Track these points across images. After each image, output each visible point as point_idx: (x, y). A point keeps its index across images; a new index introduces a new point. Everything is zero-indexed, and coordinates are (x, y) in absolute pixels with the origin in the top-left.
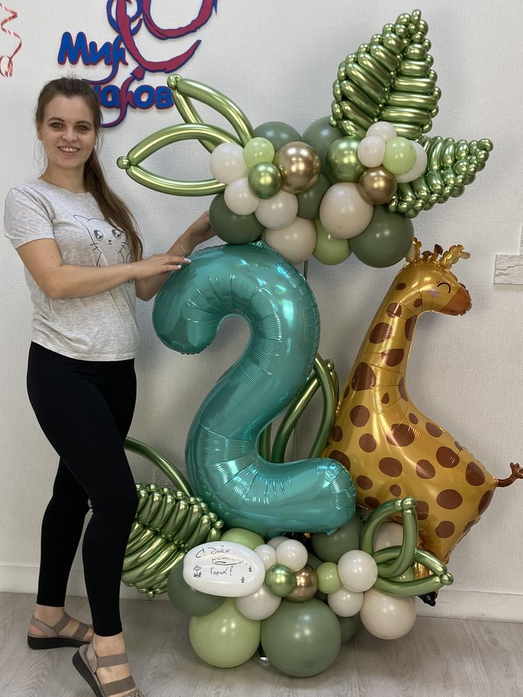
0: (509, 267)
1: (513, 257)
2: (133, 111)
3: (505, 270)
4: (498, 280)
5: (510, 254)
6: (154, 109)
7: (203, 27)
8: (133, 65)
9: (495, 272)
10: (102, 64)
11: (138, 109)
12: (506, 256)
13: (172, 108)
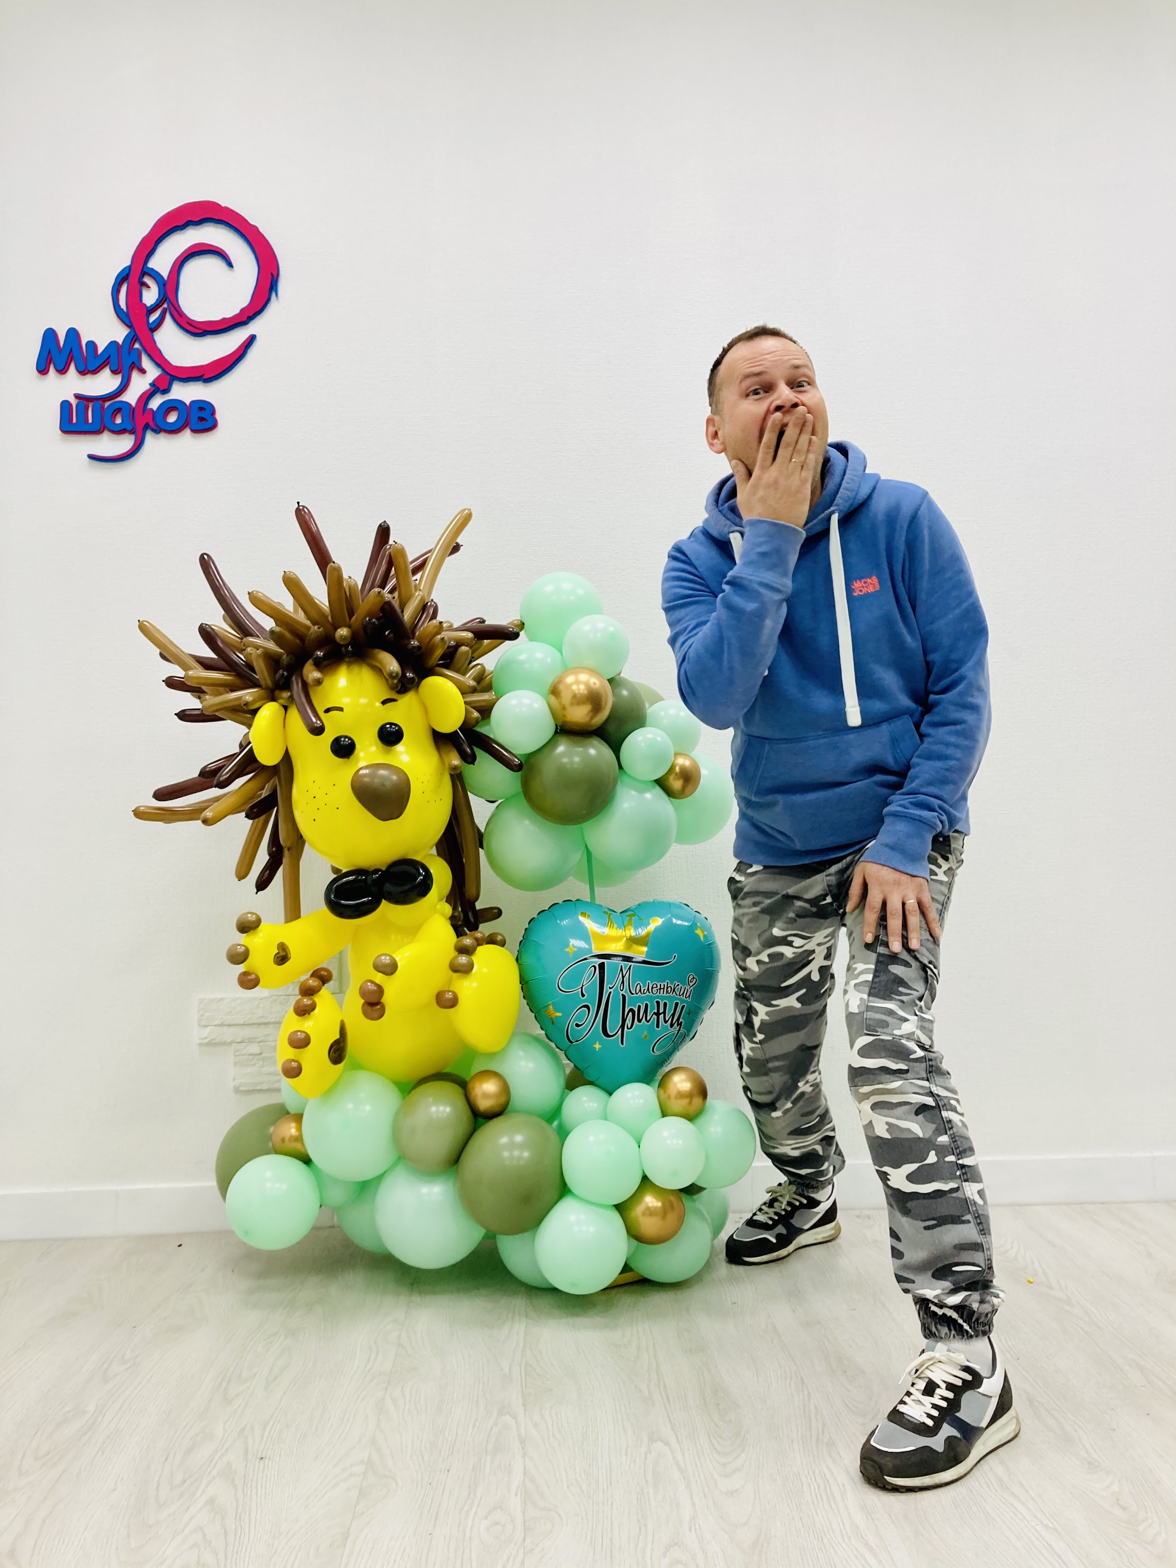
2: (154, 438)
6: (187, 432)
7: (258, 317)
11: (162, 436)
13: (214, 431)
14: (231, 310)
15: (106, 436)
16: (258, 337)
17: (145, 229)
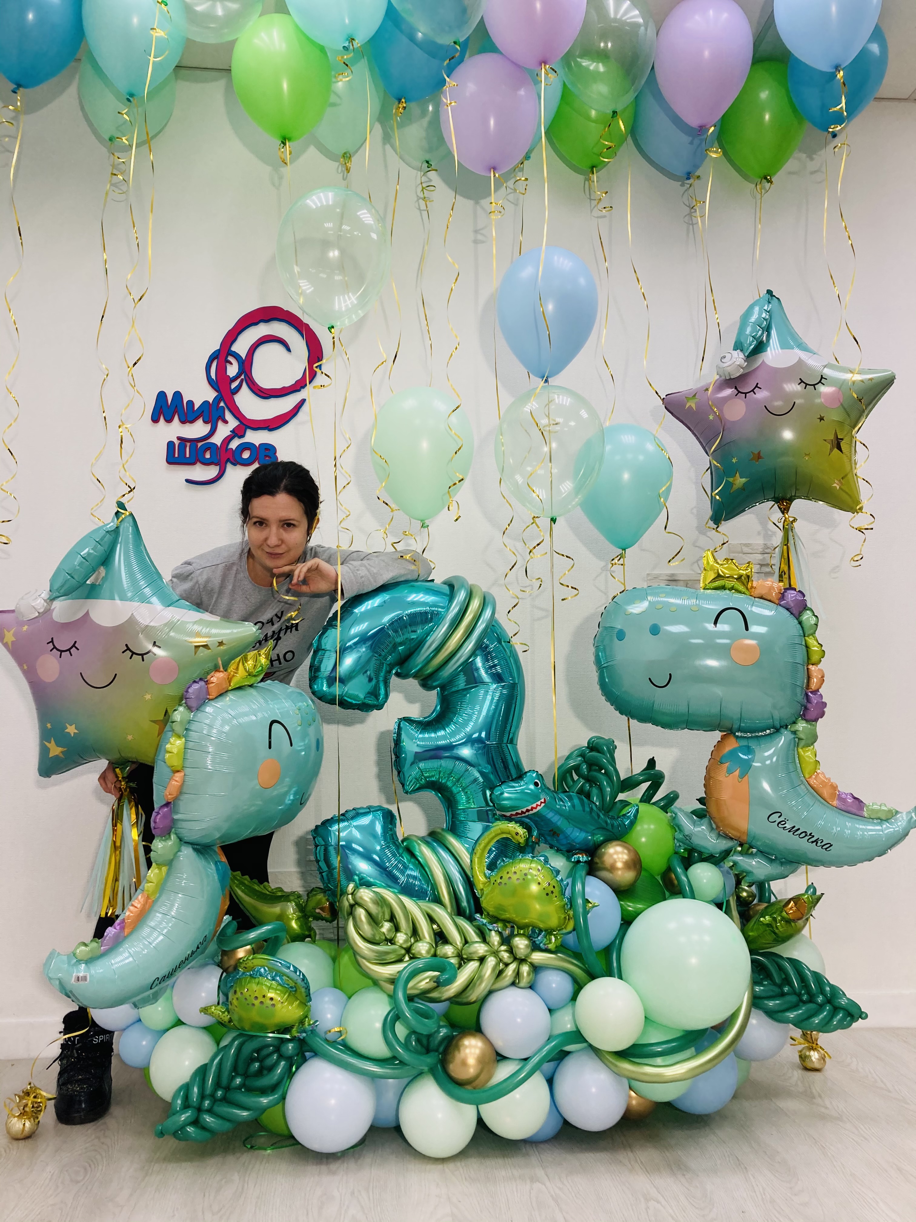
2: (233, 468)
7: (307, 387)
11: (238, 467)
15: (198, 468)
16: (306, 400)
17: (230, 324)
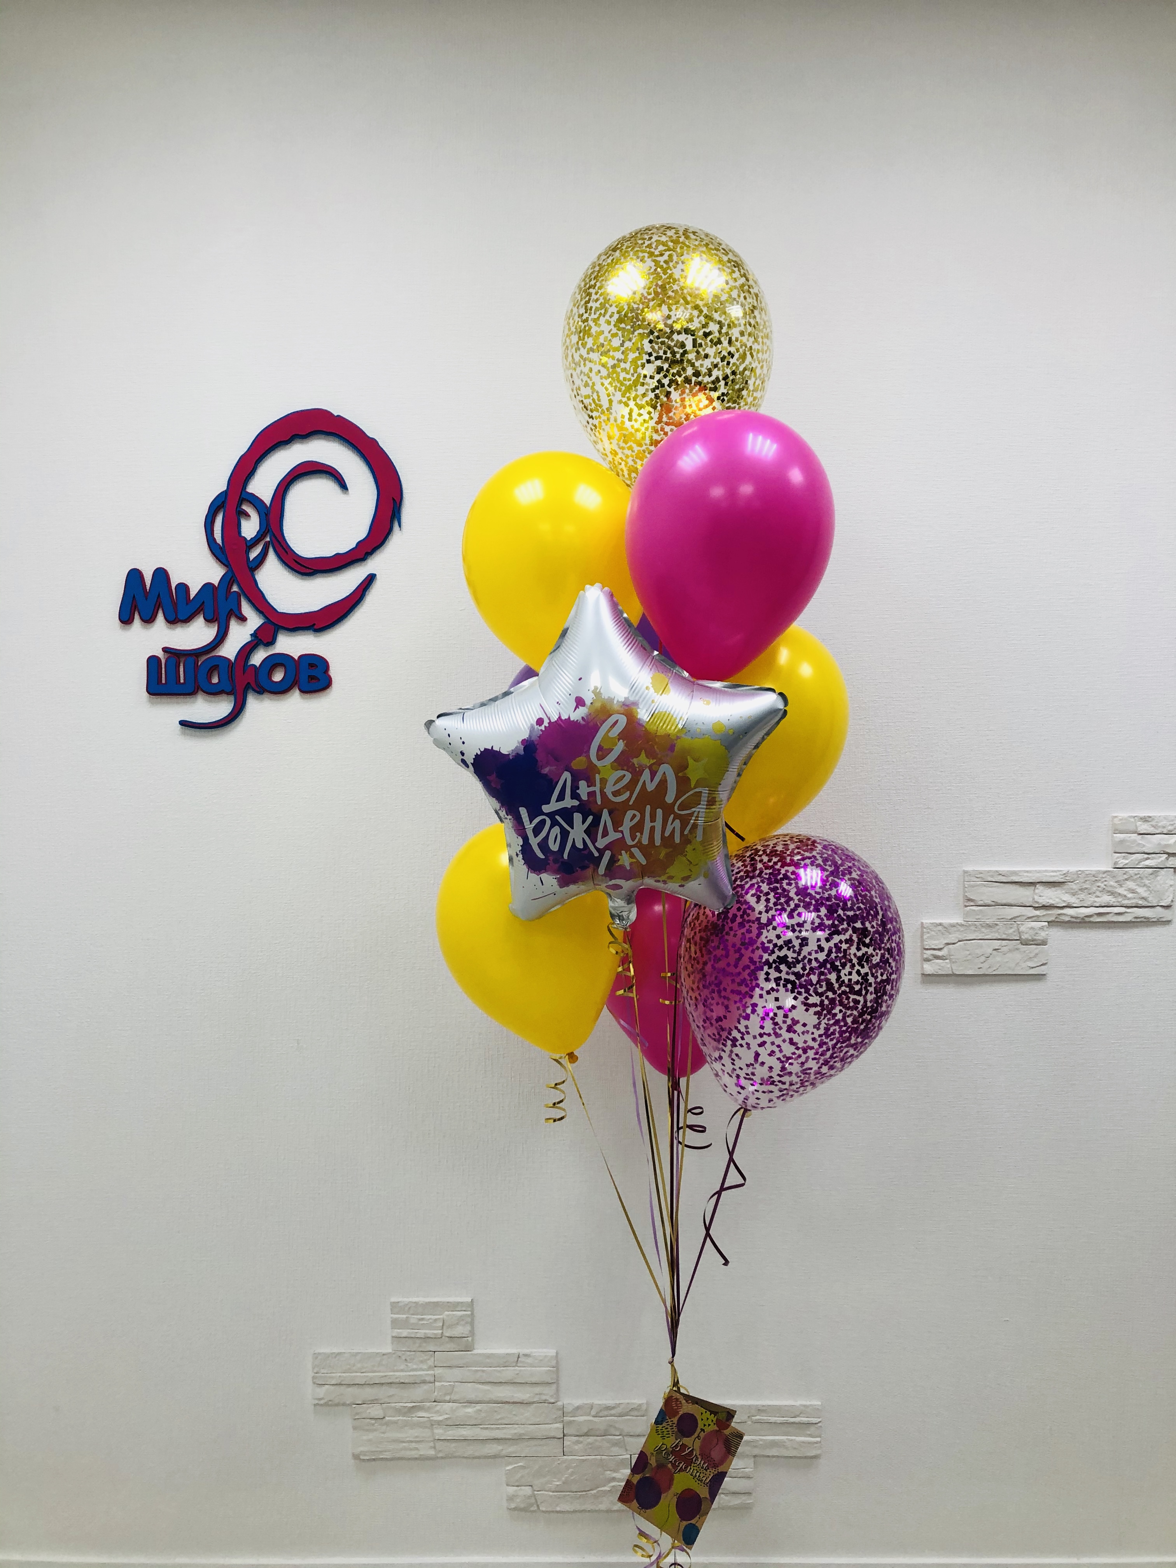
0: (948, 944)
1: (953, 926)
2: (257, 699)
3: (940, 949)
4: (929, 968)
5: (946, 921)
6: (295, 693)
7: (378, 552)
8: (254, 621)
9: (922, 954)
10: (200, 621)
11: (266, 696)
12: (941, 924)
13: (328, 691)
14: (346, 544)
15: (200, 700)
16: (377, 576)
17: (243, 446)
